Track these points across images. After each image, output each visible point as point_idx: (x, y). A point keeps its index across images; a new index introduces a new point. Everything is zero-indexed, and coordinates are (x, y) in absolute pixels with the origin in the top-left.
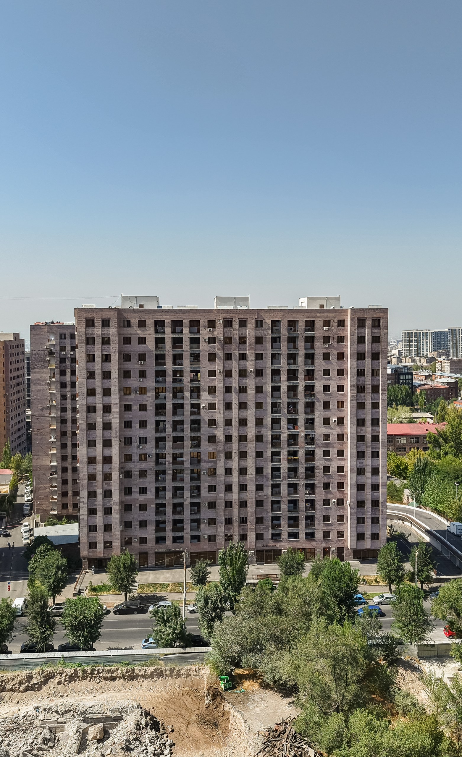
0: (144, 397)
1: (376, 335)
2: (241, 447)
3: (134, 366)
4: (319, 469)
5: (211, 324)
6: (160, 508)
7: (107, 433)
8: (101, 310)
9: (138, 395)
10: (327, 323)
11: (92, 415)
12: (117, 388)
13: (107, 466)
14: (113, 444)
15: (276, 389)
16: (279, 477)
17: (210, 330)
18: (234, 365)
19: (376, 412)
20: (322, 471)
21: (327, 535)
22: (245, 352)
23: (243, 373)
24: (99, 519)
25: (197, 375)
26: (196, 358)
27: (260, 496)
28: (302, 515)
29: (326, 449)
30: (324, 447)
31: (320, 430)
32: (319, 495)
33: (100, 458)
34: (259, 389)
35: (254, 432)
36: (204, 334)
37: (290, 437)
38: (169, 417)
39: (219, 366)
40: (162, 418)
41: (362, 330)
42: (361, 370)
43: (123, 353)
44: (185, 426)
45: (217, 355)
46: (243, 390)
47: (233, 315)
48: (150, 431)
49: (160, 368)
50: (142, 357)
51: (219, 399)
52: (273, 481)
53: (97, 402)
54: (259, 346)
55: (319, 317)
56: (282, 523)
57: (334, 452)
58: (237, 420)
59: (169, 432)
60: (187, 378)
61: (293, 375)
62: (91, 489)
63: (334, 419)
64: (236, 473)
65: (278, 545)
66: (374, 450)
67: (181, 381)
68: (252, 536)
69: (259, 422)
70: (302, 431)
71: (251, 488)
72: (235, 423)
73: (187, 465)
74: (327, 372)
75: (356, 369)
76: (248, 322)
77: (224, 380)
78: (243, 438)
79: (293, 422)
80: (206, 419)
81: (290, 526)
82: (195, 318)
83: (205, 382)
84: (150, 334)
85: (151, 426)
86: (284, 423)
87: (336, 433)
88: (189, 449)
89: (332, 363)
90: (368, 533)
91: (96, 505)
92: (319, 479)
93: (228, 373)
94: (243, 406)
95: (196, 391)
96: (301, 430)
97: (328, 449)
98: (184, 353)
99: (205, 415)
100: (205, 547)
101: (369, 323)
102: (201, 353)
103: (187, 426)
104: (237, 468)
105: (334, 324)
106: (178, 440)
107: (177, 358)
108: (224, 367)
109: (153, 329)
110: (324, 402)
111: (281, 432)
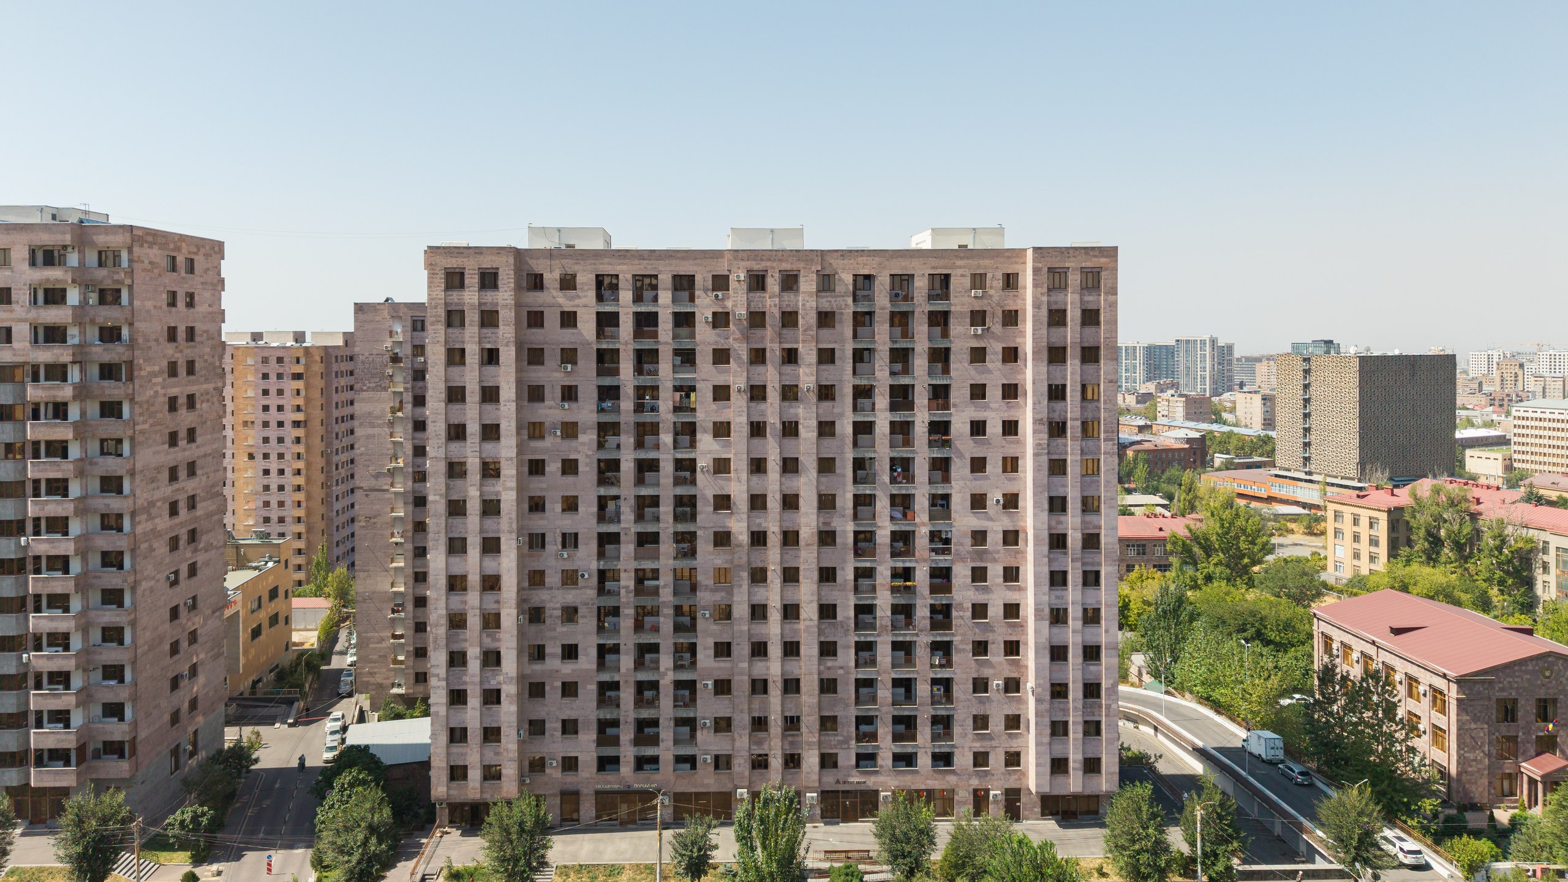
0: (573, 443)
1: (1090, 307)
2: (787, 557)
3: (551, 376)
4: (963, 609)
5: (720, 283)
6: (607, 691)
7: (490, 522)
8: (478, 251)
9: (559, 440)
10: (978, 281)
11: (458, 483)
12: (513, 424)
13: (490, 597)
14: (503, 547)
15: (863, 429)
16: (873, 627)
17: (717, 296)
18: (771, 376)
19: (1092, 482)
20: (969, 614)
21: (981, 759)
22: (794, 346)
23: (789, 393)
24: (472, 715)
25: (688, 396)
26: (686, 357)
27: (829, 668)
28: (924, 713)
29: (977, 565)
30: (973, 560)
31: (963, 520)
32: (963, 668)
33: (474, 579)
34: (826, 429)
35: (814, 524)
36: (704, 306)
37: (895, 536)
38: (627, 488)
39: (736, 376)
40: (612, 491)
41: (1058, 297)
42: (1057, 386)
43: (527, 346)
44: (662, 509)
45: (732, 353)
46: (790, 429)
47: (769, 264)
48: (585, 521)
49: (608, 381)
50: (569, 356)
51: (737, 450)
52: (859, 636)
53: (469, 453)
54: (825, 332)
55: (960, 267)
56: (880, 731)
57: (995, 572)
58: (778, 496)
59: (628, 524)
60: (666, 402)
61: (901, 397)
62: (456, 647)
63: (995, 496)
64: (775, 616)
65: (871, 782)
66: (1089, 568)
67: (654, 409)
68: (811, 760)
69: (826, 502)
70: (924, 524)
71: (809, 650)
72: (774, 503)
73: (666, 596)
74: (978, 392)
75: (1046, 384)
76: (802, 279)
77: (748, 408)
78: (790, 538)
79: (903, 503)
80: (709, 493)
81: (896, 738)
82: (685, 269)
83: (706, 411)
84: (585, 304)
85: (588, 508)
86: (883, 505)
87: (1000, 529)
88: (671, 562)
89: (989, 372)
90: (1075, 758)
91: (466, 683)
92: (962, 631)
93: (757, 393)
94: (790, 466)
95: (687, 431)
96: (922, 524)
97: (983, 565)
98: (661, 348)
99: (706, 486)
100: (706, 781)
101: (1074, 279)
102: (698, 349)
103: (666, 509)
104: (779, 605)
105: (995, 283)
106: (647, 540)
107: (645, 359)
108: (748, 378)
109: (592, 294)
110: (973, 459)
111: (875, 525)
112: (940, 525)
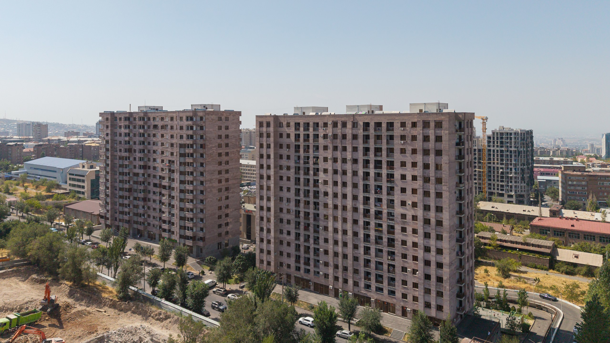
0: (289, 172)
1: (439, 135)
2: (344, 214)
3: (284, 152)
4: (398, 241)
5: (325, 125)
6: (297, 247)
7: (268, 192)
8: (266, 116)
9: (286, 171)
10: (403, 125)
11: (262, 180)
12: (273, 165)
13: (268, 213)
14: (271, 200)
15: (367, 175)
16: (369, 242)
17: (324, 129)
18: (339, 155)
19: (440, 201)
20: (400, 243)
21: (404, 296)
22: (345, 145)
23: (344, 161)
24: (265, 246)
25: (317, 160)
26: (317, 148)
27: (356, 253)
28: (385, 275)
29: (403, 226)
30: (401, 224)
31: (398, 210)
32: (398, 262)
33: (265, 208)
34: (355, 173)
35: (351, 204)
36: (321, 132)
37: (376, 212)
38: (302, 187)
39: (330, 154)
40: (299, 187)
41: (426, 131)
42: (427, 164)
43: (279, 143)
45: (328, 147)
46: (344, 173)
47: (338, 119)
48: (292, 195)
49: (297, 154)
50: (288, 146)
51: (330, 178)
52: (365, 244)
54: (354, 141)
55: (397, 120)
56: (372, 278)
57: (409, 230)
58: (341, 194)
59: (302, 197)
60: (311, 161)
61: (379, 164)
62: (261, 226)
63: (409, 202)
64: (340, 233)
65: (369, 294)
66: (438, 233)
67: (308, 163)
68: (350, 282)
69: (355, 198)
70: (385, 209)
71: (350, 246)
72: (340, 196)
73: (312, 221)
74: (403, 164)
75: (423, 163)
76: (347, 124)
77: (332, 165)
78: (344, 208)
79: (379, 201)
80: (323, 191)
81: (377, 281)
82: (317, 121)
83: (322, 165)
84: (292, 131)
85: (293, 191)
86: (372, 201)
87: (411, 214)
88: (313, 210)
89: (407, 157)
90: (433, 303)
91: (263, 236)
92: (398, 249)
93: (335, 160)
94: (344, 184)
95: (317, 171)
97: (405, 226)
98: (310, 145)
99: (322, 188)
100: (322, 281)
101: (432, 125)
102: (319, 145)
103: (311, 194)
104: (341, 229)
105: (409, 125)
106: (307, 203)
107: (306, 148)
108: (332, 155)
109: (294, 128)
110: (401, 188)
111: (370, 207)
112: (391, 210)
